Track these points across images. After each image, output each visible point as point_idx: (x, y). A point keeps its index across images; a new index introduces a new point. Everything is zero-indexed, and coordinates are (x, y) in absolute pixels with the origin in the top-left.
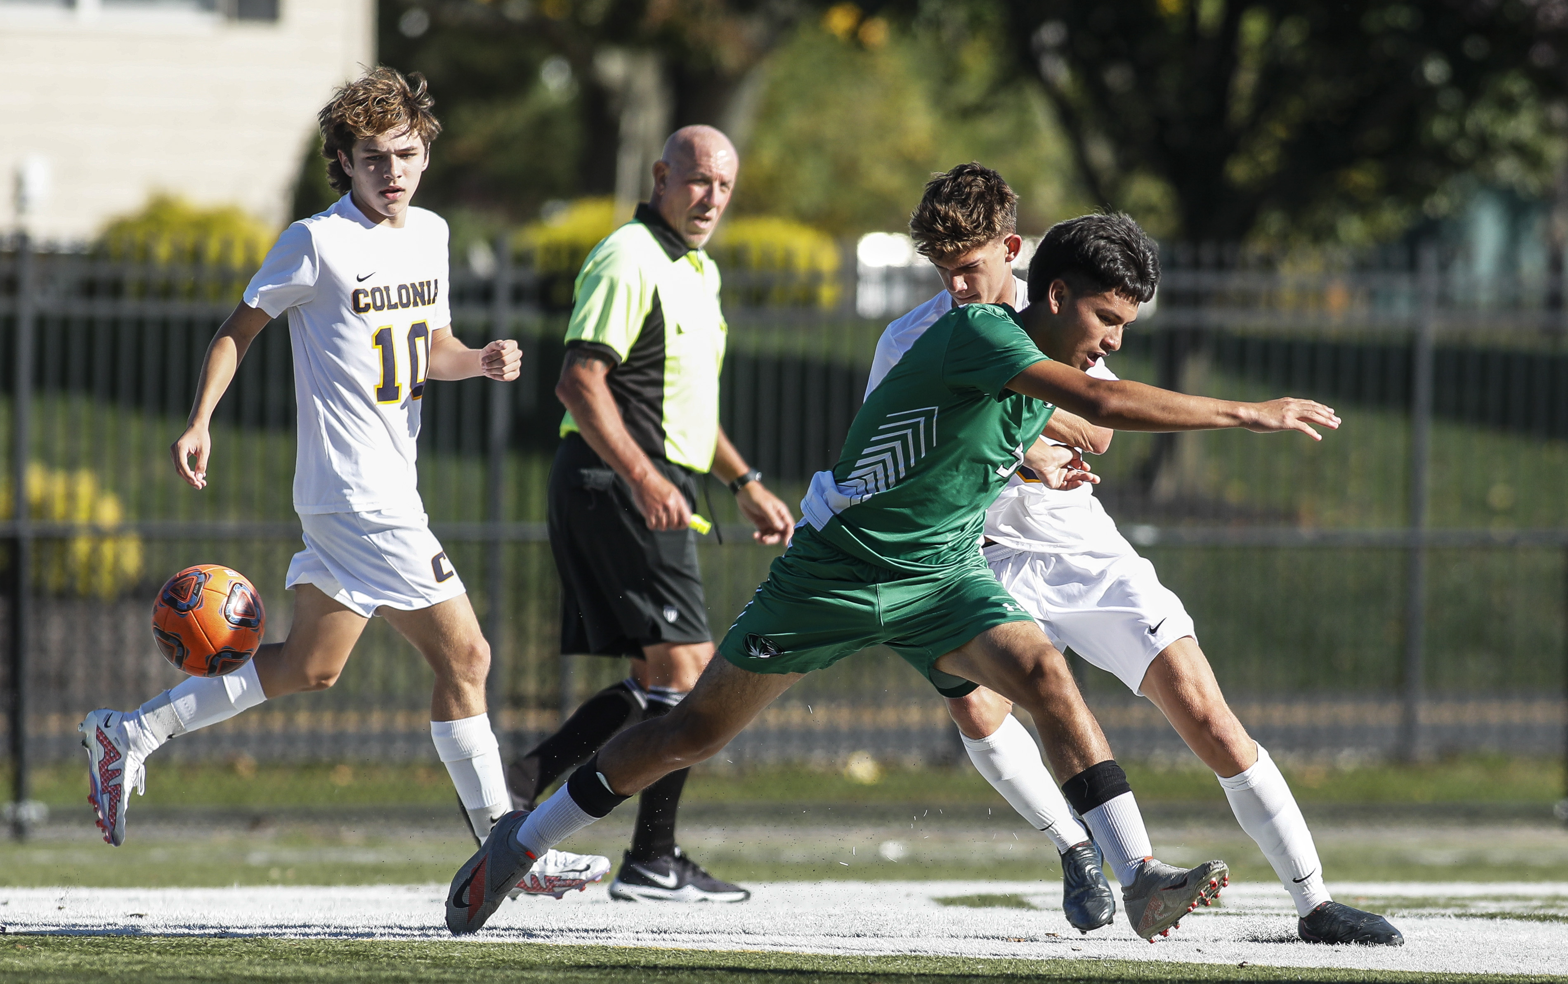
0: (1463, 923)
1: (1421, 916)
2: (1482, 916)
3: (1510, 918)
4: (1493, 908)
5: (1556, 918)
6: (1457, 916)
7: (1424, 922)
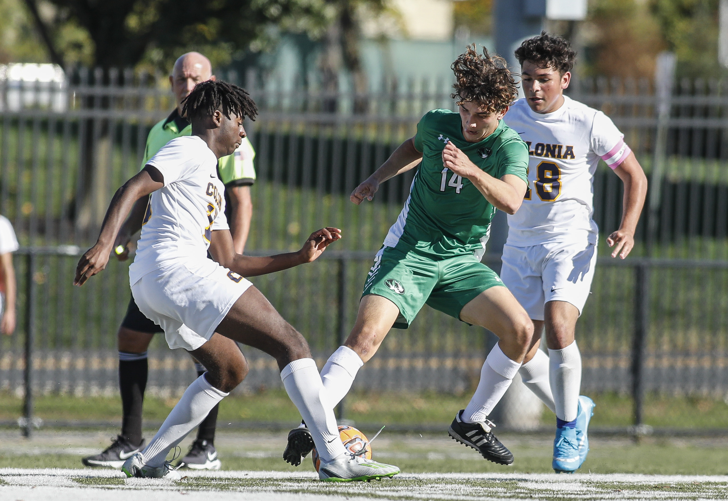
0: (279, 496)
1: (252, 491)
2: (290, 491)
3: (307, 493)
4: (296, 486)
5: (336, 493)
6: (275, 491)
7: (254, 495)
